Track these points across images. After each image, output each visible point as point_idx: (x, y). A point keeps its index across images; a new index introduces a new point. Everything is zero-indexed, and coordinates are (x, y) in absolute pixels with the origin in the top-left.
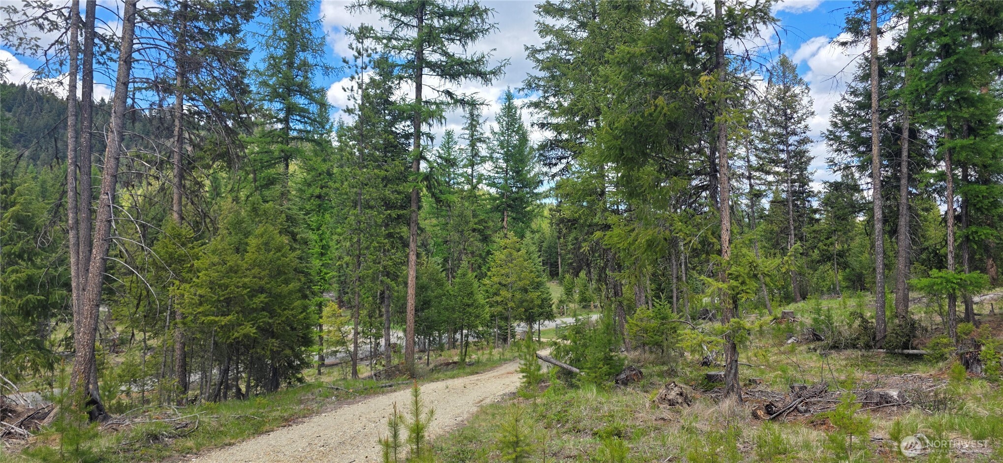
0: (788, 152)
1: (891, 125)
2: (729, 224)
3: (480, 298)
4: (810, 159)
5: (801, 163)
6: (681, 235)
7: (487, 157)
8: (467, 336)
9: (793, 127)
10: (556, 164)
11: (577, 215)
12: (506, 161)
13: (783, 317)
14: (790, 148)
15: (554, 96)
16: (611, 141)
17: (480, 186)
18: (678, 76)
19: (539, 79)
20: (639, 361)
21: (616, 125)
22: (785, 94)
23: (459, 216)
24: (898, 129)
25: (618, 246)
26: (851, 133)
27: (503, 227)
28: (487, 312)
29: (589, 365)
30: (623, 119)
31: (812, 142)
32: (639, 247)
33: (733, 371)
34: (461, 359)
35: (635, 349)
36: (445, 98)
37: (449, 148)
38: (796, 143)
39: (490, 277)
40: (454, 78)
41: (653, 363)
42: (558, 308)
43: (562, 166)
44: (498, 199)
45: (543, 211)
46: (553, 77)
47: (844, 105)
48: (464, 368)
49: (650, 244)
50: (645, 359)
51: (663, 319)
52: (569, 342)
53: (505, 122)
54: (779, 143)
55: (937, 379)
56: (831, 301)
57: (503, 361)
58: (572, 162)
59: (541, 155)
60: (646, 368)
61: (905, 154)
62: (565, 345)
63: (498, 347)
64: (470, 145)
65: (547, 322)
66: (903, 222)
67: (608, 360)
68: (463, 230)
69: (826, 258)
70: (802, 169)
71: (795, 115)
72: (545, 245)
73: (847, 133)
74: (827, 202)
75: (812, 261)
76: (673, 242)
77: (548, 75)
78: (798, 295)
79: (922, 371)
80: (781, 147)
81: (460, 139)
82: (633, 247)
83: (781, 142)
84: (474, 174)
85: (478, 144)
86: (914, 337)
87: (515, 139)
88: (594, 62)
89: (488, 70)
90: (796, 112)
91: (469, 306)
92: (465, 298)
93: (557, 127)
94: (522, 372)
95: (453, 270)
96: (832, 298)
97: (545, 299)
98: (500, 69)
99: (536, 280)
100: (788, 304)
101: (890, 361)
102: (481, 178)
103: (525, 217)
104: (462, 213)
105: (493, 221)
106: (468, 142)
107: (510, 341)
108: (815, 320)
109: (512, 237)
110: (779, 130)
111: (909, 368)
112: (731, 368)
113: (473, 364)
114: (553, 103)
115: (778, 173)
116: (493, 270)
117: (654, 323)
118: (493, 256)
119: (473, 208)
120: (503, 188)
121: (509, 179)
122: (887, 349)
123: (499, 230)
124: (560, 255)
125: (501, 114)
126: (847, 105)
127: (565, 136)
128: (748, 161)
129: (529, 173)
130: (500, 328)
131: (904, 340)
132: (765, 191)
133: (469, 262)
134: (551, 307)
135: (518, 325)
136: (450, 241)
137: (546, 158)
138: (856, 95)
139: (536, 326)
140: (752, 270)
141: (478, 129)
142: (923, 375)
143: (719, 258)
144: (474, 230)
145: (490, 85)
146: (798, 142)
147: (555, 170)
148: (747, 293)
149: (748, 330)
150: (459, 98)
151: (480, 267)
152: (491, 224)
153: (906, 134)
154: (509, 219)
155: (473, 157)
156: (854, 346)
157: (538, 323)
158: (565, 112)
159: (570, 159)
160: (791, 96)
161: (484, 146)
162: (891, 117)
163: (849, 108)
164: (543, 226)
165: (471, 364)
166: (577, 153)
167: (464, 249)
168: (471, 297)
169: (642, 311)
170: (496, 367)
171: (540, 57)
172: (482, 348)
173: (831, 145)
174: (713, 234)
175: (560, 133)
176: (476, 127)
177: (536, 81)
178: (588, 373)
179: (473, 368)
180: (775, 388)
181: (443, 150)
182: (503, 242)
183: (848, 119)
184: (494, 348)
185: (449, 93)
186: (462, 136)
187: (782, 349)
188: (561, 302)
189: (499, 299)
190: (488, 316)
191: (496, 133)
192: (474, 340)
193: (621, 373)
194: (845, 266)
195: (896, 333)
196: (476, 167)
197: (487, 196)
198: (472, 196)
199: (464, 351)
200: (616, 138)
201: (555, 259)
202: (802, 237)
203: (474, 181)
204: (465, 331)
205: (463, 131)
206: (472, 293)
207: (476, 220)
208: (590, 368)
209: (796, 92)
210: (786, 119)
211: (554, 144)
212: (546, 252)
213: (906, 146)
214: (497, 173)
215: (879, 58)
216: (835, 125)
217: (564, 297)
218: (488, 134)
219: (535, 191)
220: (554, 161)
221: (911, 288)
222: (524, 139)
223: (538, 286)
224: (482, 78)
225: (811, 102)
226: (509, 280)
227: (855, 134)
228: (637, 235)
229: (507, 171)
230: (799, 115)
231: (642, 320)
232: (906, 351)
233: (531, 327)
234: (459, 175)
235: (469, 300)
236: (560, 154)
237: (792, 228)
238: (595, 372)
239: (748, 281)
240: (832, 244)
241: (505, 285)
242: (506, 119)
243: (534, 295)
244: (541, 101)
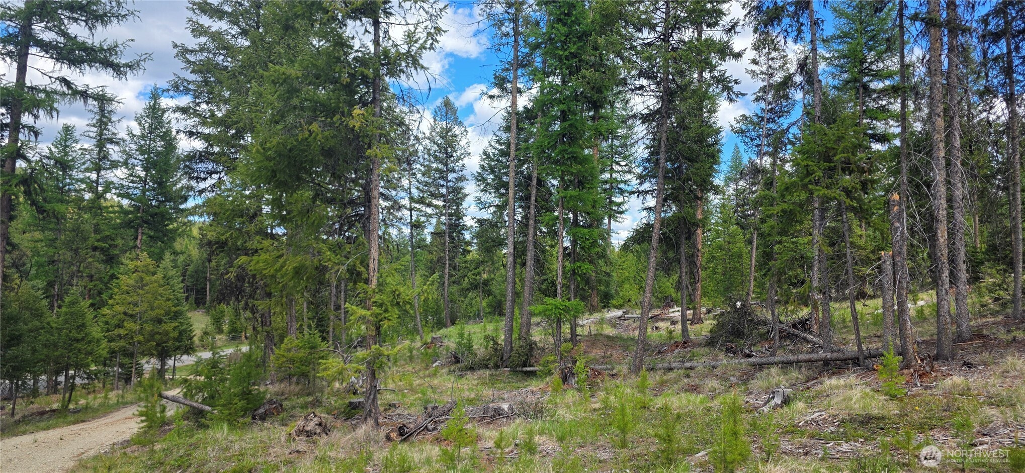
0: (447, 188)
1: (525, 173)
2: (377, 253)
3: (96, 331)
4: (466, 195)
5: (458, 199)
6: (329, 265)
7: (119, 161)
8: (73, 377)
9: (452, 165)
10: (205, 179)
11: (223, 238)
12: (146, 169)
13: (432, 342)
14: (449, 184)
15: (208, 103)
16: (262, 161)
17: (108, 196)
18: (333, 105)
19: (189, 82)
20: (283, 394)
21: (268, 145)
22: (447, 133)
23: (74, 230)
24: (529, 177)
25: (264, 272)
26: (495, 176)
27: (135, 247)
28: (103, 349)
29: (222, 401)
30: (275, 140)
31: (467, 180)
32: (286, 274)
33: (372, 397)
34: (62, 406)
35: (281, 381)
36: (57, 86)
37: (66, 146)
38: (454, 180)
39: (113, 305)
40: (74, 65)
41: (297, 395)
42: (201, 340)
43: (213, 182)
44: (131, 212)
45: (191, 230)
46: (206, 82)
47: (490, 151)
48: (66, 416)
49: (298, 272)
50: (289, 391)
51: (312, 348)
52: (203, 377)
53: (147, 124)
54: (439, 178)
55: (544, 392)
56: (476, 326)
57: (122, 404)
58: (225, 178)
59: (186, 166)
60: (290, 400)
61: (533, 198)
62: (198, 382)
63: (118, 389)
64: (97, 146)
65: (185, 357)
66: (530, 256)
67: (246, 395)
68: (78, 249)
69: (475, 286)
70: (458, 205)
71: (454, 154)
72: (191, 268)
73: (492, 176)
74: (478, 236)
75: (462, 289)
76: (322, 270)
77: (200, 79)
78: (449, 321)
79: (534, 385)
80: (442, 182)
81: (82, 137)
82: (279, 274)
83: (442, 178)
84: (101, 181)
85: (109, 146)
86: (532, 356)
87: (159, 145)
88: (253, 74)
89: (123, 61)
90: (456, 151)
91: (77, 341)
92: (73, 331)
93: (208, 138)
94: (141, 415)
95: (60, 297)
96: (477, 323)
97: (185, 331)
98: (138, 63)
99: (173, 309)
100: (439, 329)
101: (512, 378)
102: (108, 186)
103: (165, 235)
104: (79, 228)
105: (123, 239)
106: (94, 141)
107: (135, 380)
108: (459, 344)
109: (145, 259)
110: (440, 166)
111: (526, 383)
112: (370, 394)
113: (79, 411)
114: (205, 110)
115: (436, 207)
116: (117, 297)
117: (302, 354)
118: (118, 281)
119: (95, 221)
120: (140, 201)
121: (148, 190)
122: (511, 367)
123: (130, 249)
124: (210, 280)
125: (143, 114)
126: (493, 151)
127: (216, 149)
128: (410, 193)
129: (175, 185)
130: (121, 365)
131: (524, 359)
132: (424, 222)
133: (85, 287)
134: (191, 339)
135: (148, 362)
136: (59, 261)
137: (194, 171)
138: (501, 144)
139: (170, 362)
140: (395, 298)
141: (109, 127)
142: (535, 389)
143: (365, 286)
144: (95, 249)
145: (124, 79)
146: (456, 179)
147: (202, 185)
148: (390, 320)
149: (388, 356)
150: (80, 89)
151: (100, 293)
152: (119, 242)
153: (535, 182)
154: (144, 237)
155: (100, 160)
156: (486, 367)
157: (173, 358)
158: (217, 122)
159: (223, 174)
160: (452, 136)
161: (117, 148)
162: (526, 166)
163: (494, 154)
164: (191, 248)
165: (76, 411)
166: (231, 169)
167: (79, 271)
168: (81, 330)
169: (292, 341)
170: (111, 412)
171: (192, 58)
172: (94, 391)
173: (479, 185)
174: (361, 263)
175: (212, 146)
176: (106, 124)
177: (185, 84)
178: (221, 410)
179: (80, 416)
180: (413, 410)
181: (57, 147)
182: (132, 265)
183: (493, 164)
184: (112, 390)
185: (64, 81)
186: (87, 134)
187: (427, 372)
188: (206, 333)
189: (122, 332)
190: (105, 353)
191: (135, 136)
192: (84, 382)
193: (260, 408)
194: (489, 293)
195: (519, 354)
196: (103, 172)
197: (116, 209)
198: (95, 207)
199: (67, 395)
200: (269, 159)
201: (202, 285)
202: (455, 266)
203: (100, 189)
204: (71, 372)
205: (88, 128)
206: (84, 325)
207: (98, 237)
208: (223, 405)
209: (456, 133)
210: (447, 157)
211: (204, 156)
212: (192, 276)
213: (534, 191)
214: (132, 182)
215: (517, 114)
216: (483, 167)
217: (211, 328)
218: (123, 135)
219: (182, 207)
220: (203, 176)
221: (532, 314)
222: (170, 145)
223: (176, 315)
224: (114, 69)
225: (468, 144)
226: (137, 309)
227: (498, 177)
228: (285, 262)
229: (146, 180)
230: (458, 154)
231: (289, 350)
232: (525, 369)
233: (163, 364)
234: (78, 180)
235: (78, 333)
236: (210, 167)
237: (447, 258)
238: (230, 409)
239: (390, 308)
240: (479, 274)
241: (132, 316)
242: (150, 121)
243: (169, 326)
244: (190, 107)
